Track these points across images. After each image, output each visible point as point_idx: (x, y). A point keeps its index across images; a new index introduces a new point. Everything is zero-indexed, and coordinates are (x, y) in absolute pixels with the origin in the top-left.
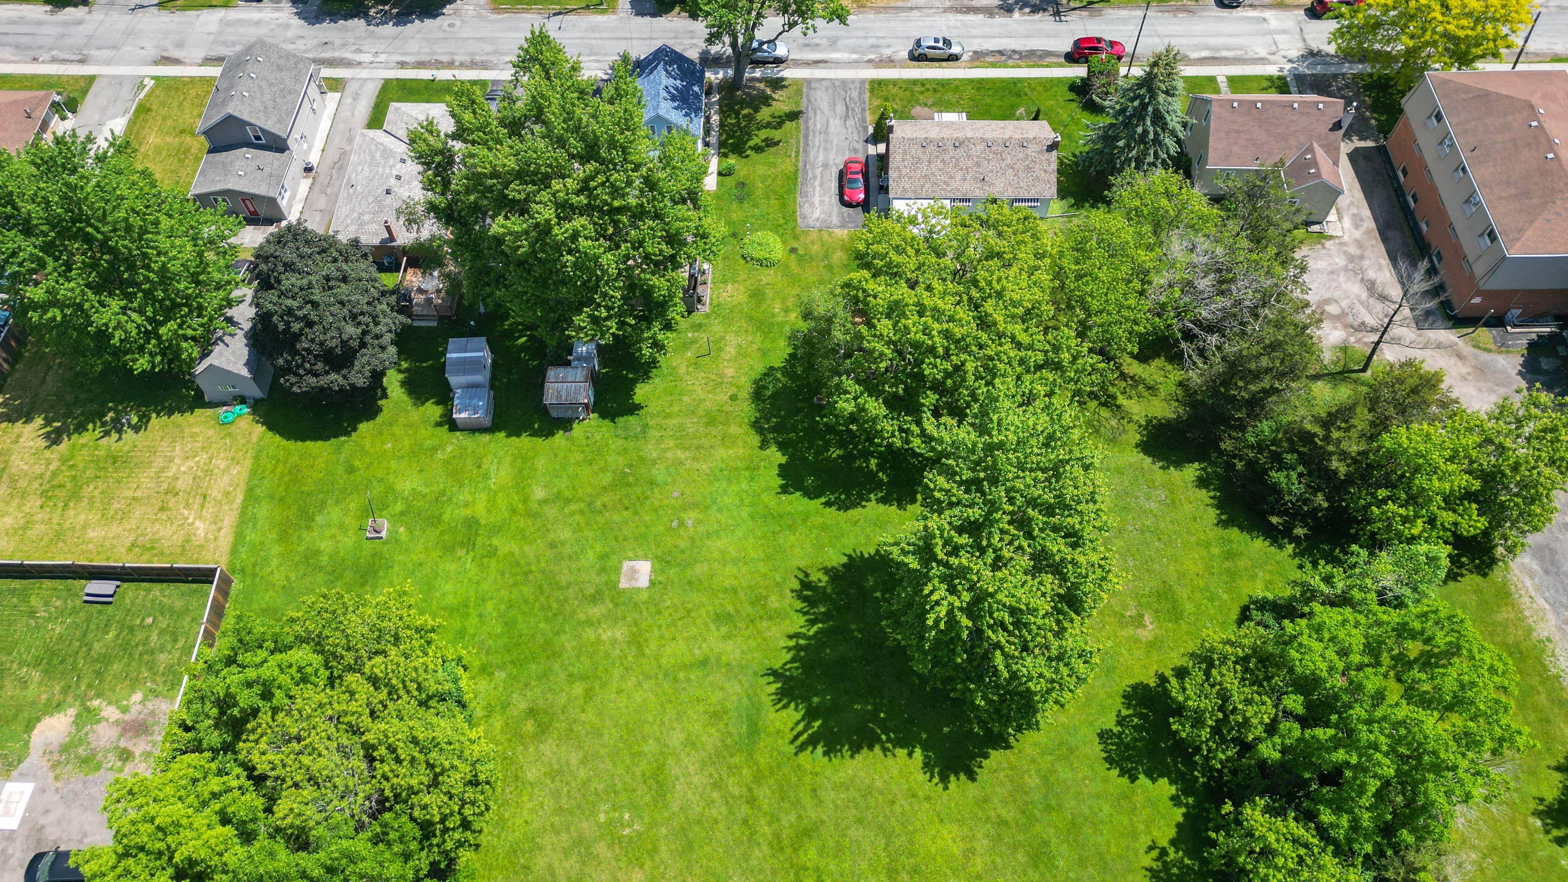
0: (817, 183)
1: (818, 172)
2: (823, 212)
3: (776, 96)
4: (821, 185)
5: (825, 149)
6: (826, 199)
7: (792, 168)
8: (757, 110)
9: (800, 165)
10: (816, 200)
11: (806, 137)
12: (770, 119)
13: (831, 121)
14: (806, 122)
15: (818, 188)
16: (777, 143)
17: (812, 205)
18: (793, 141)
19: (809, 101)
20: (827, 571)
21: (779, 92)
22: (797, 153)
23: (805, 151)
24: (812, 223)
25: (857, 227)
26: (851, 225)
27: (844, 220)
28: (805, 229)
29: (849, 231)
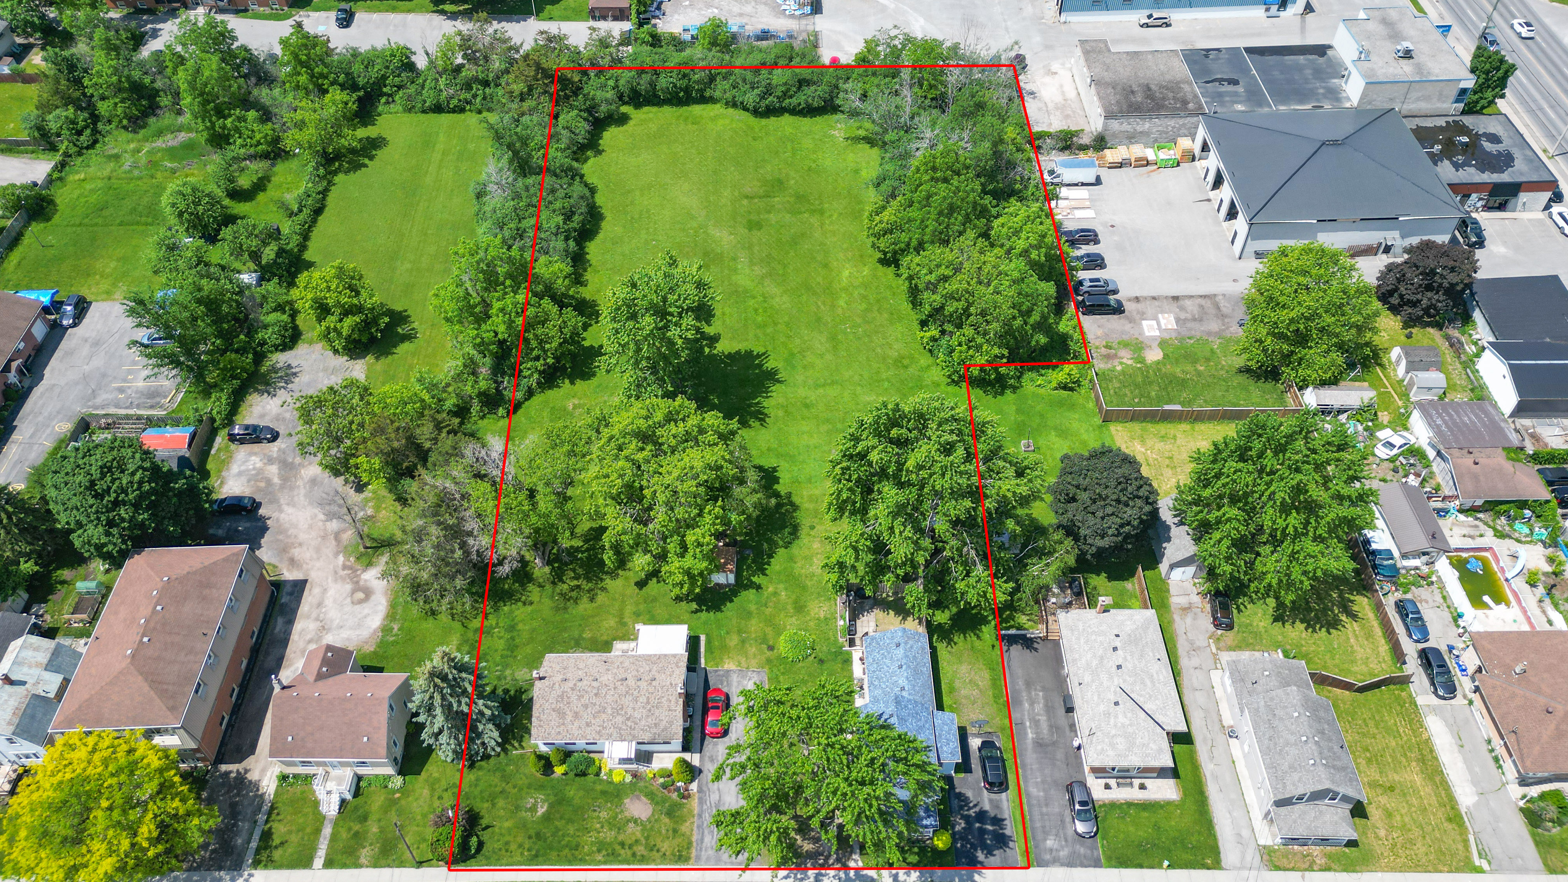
20: (750, 426)
24: (756, 671)
25: (716, 671)
26: (722, 673)
27: (727, 678)
28: (760, 670)
29: (723, 667)
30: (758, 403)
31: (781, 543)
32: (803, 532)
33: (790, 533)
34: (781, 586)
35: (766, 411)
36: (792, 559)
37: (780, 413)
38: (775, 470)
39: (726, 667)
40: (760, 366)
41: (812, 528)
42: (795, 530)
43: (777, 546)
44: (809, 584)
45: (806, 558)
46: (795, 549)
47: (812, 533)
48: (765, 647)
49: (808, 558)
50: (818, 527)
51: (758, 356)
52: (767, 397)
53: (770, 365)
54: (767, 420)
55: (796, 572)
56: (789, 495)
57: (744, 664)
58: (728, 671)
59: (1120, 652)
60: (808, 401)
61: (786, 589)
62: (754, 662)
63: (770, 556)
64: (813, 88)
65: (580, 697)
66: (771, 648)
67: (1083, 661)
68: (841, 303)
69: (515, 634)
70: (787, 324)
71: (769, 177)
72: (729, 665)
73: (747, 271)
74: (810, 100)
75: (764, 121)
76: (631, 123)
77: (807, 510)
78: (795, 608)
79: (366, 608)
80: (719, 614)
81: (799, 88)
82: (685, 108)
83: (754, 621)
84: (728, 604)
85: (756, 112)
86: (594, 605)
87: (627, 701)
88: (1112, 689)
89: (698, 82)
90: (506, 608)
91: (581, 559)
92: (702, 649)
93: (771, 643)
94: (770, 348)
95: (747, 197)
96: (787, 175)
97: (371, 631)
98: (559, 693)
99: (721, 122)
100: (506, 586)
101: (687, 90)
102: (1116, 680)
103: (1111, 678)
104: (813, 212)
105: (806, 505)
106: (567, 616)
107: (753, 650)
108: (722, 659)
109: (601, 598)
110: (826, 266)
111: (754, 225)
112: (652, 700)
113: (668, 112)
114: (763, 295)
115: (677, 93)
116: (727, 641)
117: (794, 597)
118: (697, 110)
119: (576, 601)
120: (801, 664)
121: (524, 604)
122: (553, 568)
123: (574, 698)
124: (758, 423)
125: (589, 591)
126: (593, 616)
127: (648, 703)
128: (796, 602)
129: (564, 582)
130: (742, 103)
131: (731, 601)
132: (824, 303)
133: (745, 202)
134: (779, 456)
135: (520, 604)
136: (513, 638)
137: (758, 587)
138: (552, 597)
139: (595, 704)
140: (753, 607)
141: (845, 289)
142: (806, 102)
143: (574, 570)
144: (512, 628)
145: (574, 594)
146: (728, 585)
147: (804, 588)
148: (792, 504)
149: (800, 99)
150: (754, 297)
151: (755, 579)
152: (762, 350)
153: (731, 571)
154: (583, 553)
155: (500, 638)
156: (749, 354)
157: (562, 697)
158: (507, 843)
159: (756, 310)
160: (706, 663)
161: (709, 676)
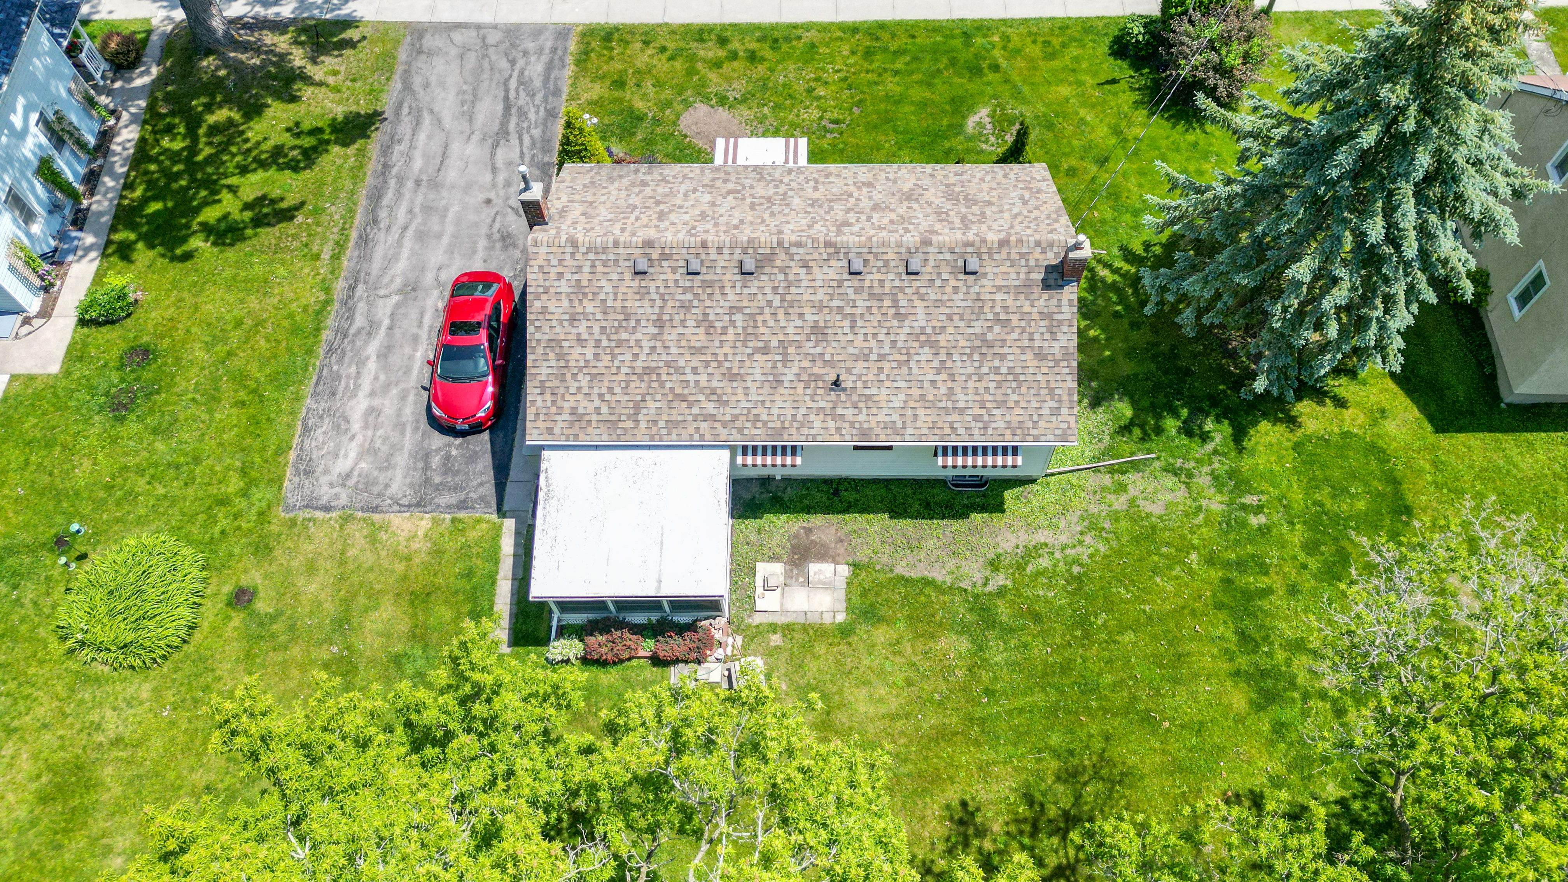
0: (373, 348)
1: (384, 309)
2: (369, 451)
3: (316, 72)
4: (384, 355)
5: (421, 236)
6: (388, 405)
7: (312, 297)
8: (253, 110)
9: (340, 285)
10: (358, 407)
11: (376, 198)
12: (287, 139)
13: (455, 147)
14: (386, 150)
15: (372, 365)
16: (287, 215)
17: (341, 425)
18: (336, 211)
19: (407, 87)
21: (329, 62)
22: (340, 245)
23: (364, 240)
24: (325, 493)
25: (462, 505)
26: (445, 499)
27: (427, 481)
28: (302, 515)
29: (436, 522)
39: (425, 523)
48: (262, 606)
58: (420, 505)
62: (319, 541)
66: (240, 598)
72: (411, 530)
93: (237, 619)
107: (312, 591)
108: (437, 552)
116: (403, 626)
158: (1052, 56)
160: (496, 535)
161: (489, 489)
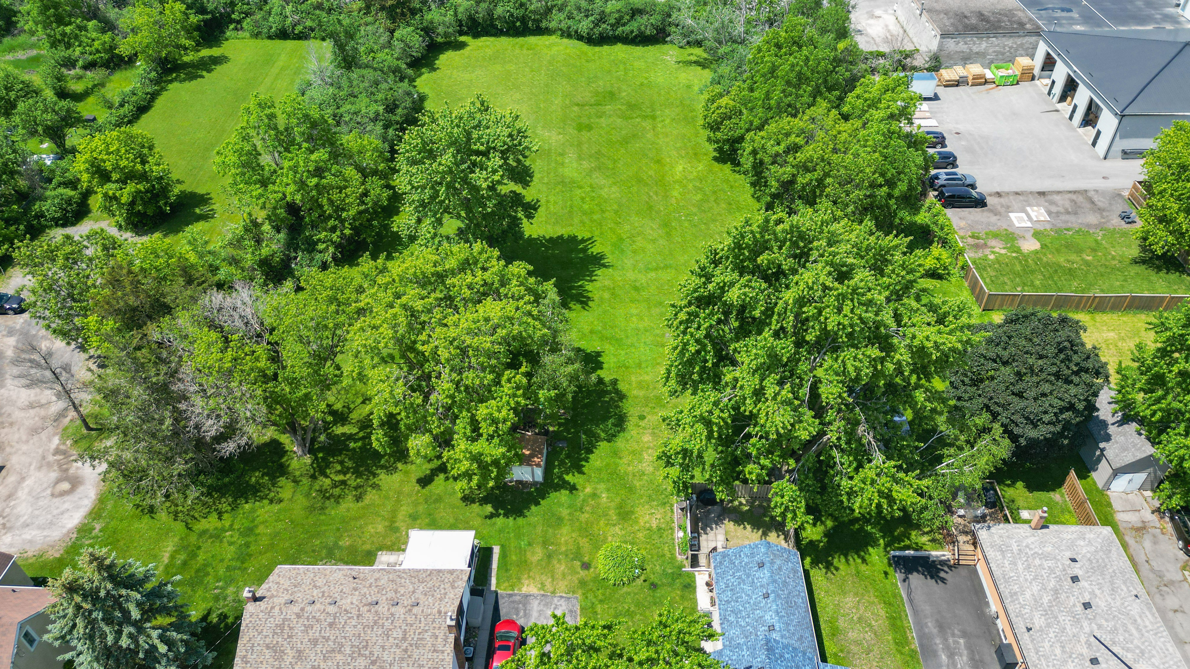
25: (511, 595)
26: (518, 598)
27: (524, 605)
28: (570, 595)
29: (520, 589)
30: (581, 286)
31: (603, 435)
32: (631, 424)
33: (614, 425)
34: (602, 486)
35: (590, 295)
36: (616, 454)
37: (606, 295)
38: (599, 354)
39: (525, 590)
40: (585, 250)
41: (642, 418)
42: (621, 421)
43: (598, 439)
44: (638, 484)
45: (633, 453)
46: (620, 442)
47: (642, 423)
48: (578, 564)
49: (636, 454)
50: (649, 417)
51: (583, 241)
52: (592, 281)
53: (595, 250)
54: (590, 303)
55: (622, 469)
56: (615, 382)
57: (549, 587)
58: (527, 596)
59: (1083, 583)
60: (638, 284)
61: (608, 490)
62: (562, 585)
63: (590, 451)
64: (645, 17)
65: (308, 628)
66: (586, 566)
67: (1028, 594)
68: (675, 193)
69: (251, 539)
70: (616, 212)
71: (600, 90)
72: (529, 588)
73: (575, 165)
74: (643, 28)
75: (597, 49)
76: (468, 48)
77: (636, 397)
78: (619, 514)
79: (67, 503)
80: (520, 521)
81: (632, 17)
82: (521, 39)
83: (565, 530)
84: (533, 507)
85: (590, 40)
86: (360, 504)
87: (374, 636)
88: (1083, 639)
89: (534, 12)
90: (247, 506)
91: (354, 449)
92: (495, 565)
93: (586, 559)
94: (597, 233)
95: (578, 105)
96: (619, 89)
97: (65, 531)
98: (279, 620)
99: (555, 49)
100: (253, 479)
101: (524, 20)
102: (1085, 624)
103: (1077, 621)
104: (645, 117)
105: (635, 392)
106: (322, 517)
107: (561, 568)
108: (519, 579)
109: (371, 496)
110: (658, 162)
111: (583, 127)
112: (410, 635)
113: (504, 41)
114: (591, 186)
115: (514, 23)
116: (529, 554)
117: (618, 500)
118: (532, 40)
119: (338, 499)
120: (625, 589)
121: (271, 502)
122: (316, 458)
123: (299, 628)
124: (579, 306)
125: (356, 488)
126: (356, 519)
127: (404, 639)
128: (620, 507)
129: (327, 477)
130: (576, 32)
131: (537, 504)
132: (656, 194)
133: (576, 108)
134: (603, 338)
135: (266, 502)
136: (247, 545)
137: (573, 488)
138: (308, 495)
139: (327, 639)
140: (565, 512)
141: (680, 182)
142: (639, 29)
143: (341, 463)
144: (249, 531)
145: (337, 491)
146: (535, 484)
147: (631, 490)
148: (618, 392)
149: (633, 27)
150: (581, 187)
151: (568, 478)
152: (587, 235)
153: (538, 465)
154: (356, 441)
155: (231, 544)
156: (573, 239)
157: (281, 627)
159: (583, 199)
160: (498, 584)
161: (501, 602)
